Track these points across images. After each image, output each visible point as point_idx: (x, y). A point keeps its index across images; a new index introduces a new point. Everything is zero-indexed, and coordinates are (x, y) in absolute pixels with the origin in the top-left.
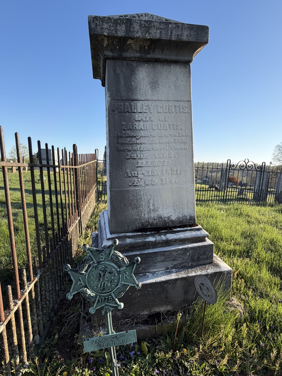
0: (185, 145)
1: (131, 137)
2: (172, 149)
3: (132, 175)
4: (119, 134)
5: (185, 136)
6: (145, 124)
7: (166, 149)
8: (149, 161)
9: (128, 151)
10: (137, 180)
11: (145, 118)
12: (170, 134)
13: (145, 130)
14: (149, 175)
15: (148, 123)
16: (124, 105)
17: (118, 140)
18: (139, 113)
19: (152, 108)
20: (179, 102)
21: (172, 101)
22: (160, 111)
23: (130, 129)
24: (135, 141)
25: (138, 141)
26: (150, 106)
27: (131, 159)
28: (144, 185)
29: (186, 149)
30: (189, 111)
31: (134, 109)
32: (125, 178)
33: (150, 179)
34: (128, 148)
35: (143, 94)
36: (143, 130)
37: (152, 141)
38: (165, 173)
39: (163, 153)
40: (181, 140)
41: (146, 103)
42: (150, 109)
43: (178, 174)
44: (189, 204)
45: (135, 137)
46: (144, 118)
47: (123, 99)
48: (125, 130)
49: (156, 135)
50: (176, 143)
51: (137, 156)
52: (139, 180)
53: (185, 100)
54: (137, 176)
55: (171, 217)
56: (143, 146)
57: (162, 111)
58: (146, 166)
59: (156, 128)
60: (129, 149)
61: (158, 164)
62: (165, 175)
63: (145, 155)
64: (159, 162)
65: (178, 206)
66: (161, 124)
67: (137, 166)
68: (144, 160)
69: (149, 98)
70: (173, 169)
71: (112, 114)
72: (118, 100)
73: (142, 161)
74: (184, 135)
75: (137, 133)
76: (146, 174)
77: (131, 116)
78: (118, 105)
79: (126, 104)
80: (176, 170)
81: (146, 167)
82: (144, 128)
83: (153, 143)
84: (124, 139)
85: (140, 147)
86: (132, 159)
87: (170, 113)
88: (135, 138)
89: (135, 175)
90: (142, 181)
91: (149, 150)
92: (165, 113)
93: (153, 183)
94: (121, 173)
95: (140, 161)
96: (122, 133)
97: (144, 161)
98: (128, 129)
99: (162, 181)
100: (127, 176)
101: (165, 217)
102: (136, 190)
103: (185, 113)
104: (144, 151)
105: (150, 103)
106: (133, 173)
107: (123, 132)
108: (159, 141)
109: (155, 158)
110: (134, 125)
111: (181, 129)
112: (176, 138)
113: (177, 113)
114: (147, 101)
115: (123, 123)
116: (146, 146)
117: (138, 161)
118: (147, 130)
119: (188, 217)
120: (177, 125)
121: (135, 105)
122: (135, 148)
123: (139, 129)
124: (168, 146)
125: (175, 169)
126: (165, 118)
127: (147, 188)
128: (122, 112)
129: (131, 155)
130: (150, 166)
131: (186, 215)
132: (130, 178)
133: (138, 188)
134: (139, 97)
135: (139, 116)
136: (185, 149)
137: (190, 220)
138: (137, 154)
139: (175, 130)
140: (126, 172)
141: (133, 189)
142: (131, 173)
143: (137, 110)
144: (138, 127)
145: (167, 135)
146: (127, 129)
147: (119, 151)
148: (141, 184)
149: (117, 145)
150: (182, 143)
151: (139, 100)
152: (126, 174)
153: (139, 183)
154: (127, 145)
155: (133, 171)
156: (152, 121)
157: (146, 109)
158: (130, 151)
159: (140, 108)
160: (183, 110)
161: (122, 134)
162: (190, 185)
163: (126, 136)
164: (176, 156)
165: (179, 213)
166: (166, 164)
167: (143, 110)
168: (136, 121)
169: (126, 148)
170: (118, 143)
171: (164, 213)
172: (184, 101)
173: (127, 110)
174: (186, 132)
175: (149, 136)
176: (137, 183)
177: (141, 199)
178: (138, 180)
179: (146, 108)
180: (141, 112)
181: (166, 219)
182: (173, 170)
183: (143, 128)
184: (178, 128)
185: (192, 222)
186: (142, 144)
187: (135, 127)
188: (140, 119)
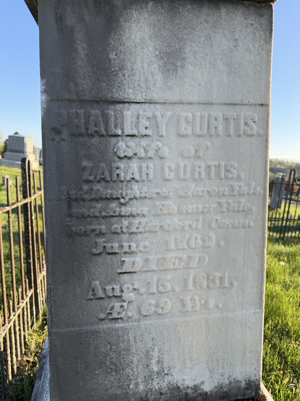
0: (245, 217)
1: (107, 198)
2: (213, 226)
3: (106, 293)
4: (74, 192)
5: (248, 194)
6: (144, 165)
7: (196, 229)
8: (151, 257)
9: (97, 235)
10: (119, 304)
11: (145, 149)
12: (208, 192)
13: (143, 181)
14: (151, 291)
15: (151, 165)
16: (88, 116)
17: (69, 207)
18: (127, 136)
19: (164, 124)
20: (236, 107)
21: (220, 104)
22: (183, 132)
23: (103, 179)
24: (117, 209)
25: (125, 210)
26: (159, 119)
27: (104, 254)
28: (136, 316)
29: (249, 227)
30: (261, 132)
31: (116, 126)
32: (89, 302)
33: (153, 302)
34: (98, 227)
35: (139, 85)
36: (137, 181)
37: (161, 210)
38: (191, 286)
39: (187, 237)
40: (237, 205)
41: (146, 111)
42: (158, 127)
43: (224, 288)
44: (248, 355)
45: (118, 199)
46: (142, 150)
47: (84, 98)
48: (88, 182)
49: (171, 194)
50: (223, 212)
51: (122, 246)
52: (125, 304)
53: (252, 101)
54: (121, 297)
55: (203, 387)
56: (136, 221)
57: (190, 132)
58: (145, 269)
59: (172, 176)
60: (100, 230)
61: (174, 264)
62: (191, 290)
63: (142, 243)
64: (177, 260)
65: (221, 361)
66: (185, 166)
67: (120, 271)
68: (139, 254)
69: (156, 95)
70: (214, 276)
71: (53, 139)
72: (70, 101)
73: (132, 259)
74: (246, 193)
75: (122, 189)
76: (142, 290)
77: (106, 146)
78: (68, 114)
79: (93, 112)
80: (221, 278)
81: (145, 271)
82: (141, 176)
83: (165, 215)
84: (88, 204)
85: (130, 224)
86: (109, 254)
87: (211, 136)
88: (118, 201)
89: (115, 294)
90: (133, 307)
91: (153, 232)
92: (199, 136)
93: (160, 311)
94: (78, 290)
95: (127, 259)
96: (82, 189)
97: (138, 259)
98: (98, 178)
99: (184, 306)
100: (92, 297)
101: (188, 387)
102: (117, 330)
103: (252, 136)
104: (140, 233)
105: (158, 110)
106: (108, 288)
107: (86, 187)
108: (179, 209)
109: (168, 250)
110: (114, 169)
111: (239, 178)
112: (223, 200)
113: (229, 136)
114: (152, 106)
115: (85, 163)
116: (144, 220)
117: (123, 259)
118: (150, 181)
119: (243, 383)
120: (228, 168)
121: (118, 116)
122: (115, 226)
123: (128, 178)
124: (203, 221)
125: (218, 275)
126: (196, 151)
127: (145, 322)
128: (81, 135)
129: (105, 245)
130: (154, 271)
131: (239, 378)
132: (102, 301)
133: (121, 325)
134: (129, 93)
135: (127, 146)
136: (245, 228)
137: (247, 388)
138: (120, 241)
139: (221, 179)
140: (90, 286)
141: (109, 328)
142: (105, 289)
143: (122, 129)
144: (126, 173)
145: (200, 194)
146: (95, 178)
147: (72, 235)
148: (130, 314)
149: (68, 220)
150: (238, 211)
151: (128, 102)
152: (91, 293)
153: (124, 313)
154: (94, 219)
155: (109, 283)
156: (162, 158)
157: (148, 125)
158: (103, 234)
159: (132, 123)
160: (246, 128)
161: (80, 193)
162: (252, 311)
163: (93, 196)
164: (222, 243)
165: (222, 376)
166: (195, 263)
167: (140, 128)
168: (119, 157)
169: (93, 228)
170: (70, 215)
171: (186, 377)
172: (251, 105)
173: (96, 129)
174: (250, 185)
175: (155, 195)
176: (119, 313)
177: (129, 350)
178: (122, 306)
179: (147, 124)
180: (133, 136)
181: (189, 391)
182: (212, 277)
183: (137, 177)
184: (230, 175)
185: (251, 393)
186: (133, 216)
187: (118, 175)
188: (130, 154)
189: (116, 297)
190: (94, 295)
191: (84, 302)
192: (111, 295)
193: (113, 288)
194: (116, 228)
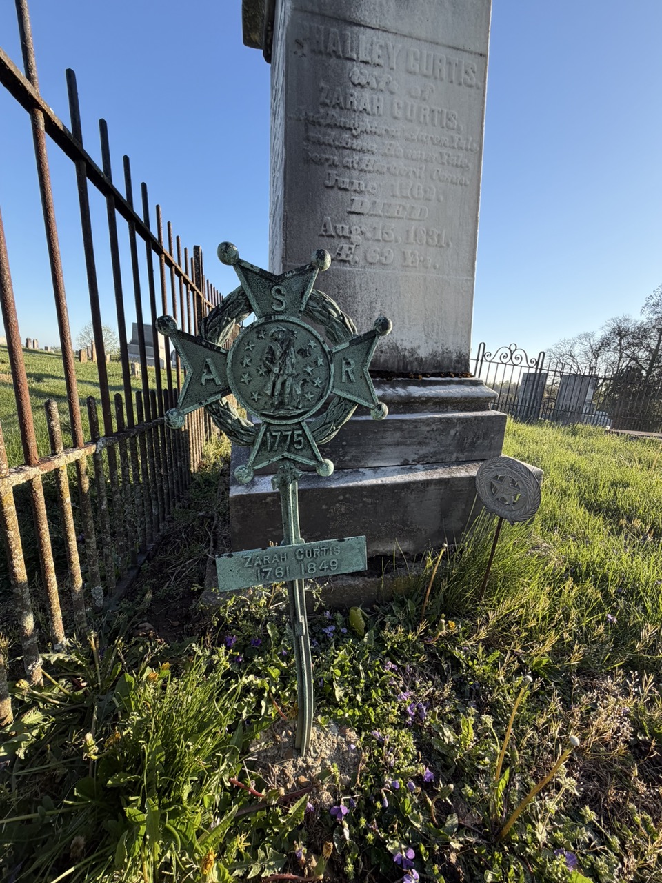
0: (463, 174)
1: (340, 126)
2: (434, 177)
3: (336, 232)
4: (311, 114)
5: (466, 150)
6: (375, 97)
7: (420, 177)
8: (378, 201)
9: (330, 166)
10: (348, 246)
11: (376, 80)
12: (431, 138)
13: (374, 115)
14: (376, 238)
15: (381, 97)
16: (327, 34)
17: (307, 130)
18: (362, 62)
19: (395, 55)
20: (459, 52)
21: (444, 46)
22: (412, 69)
23: (338, 104)
24: (349, 140)
25: (357, 144)
26: (391, 49)
27: (336, 189)
28: (362, 263)
29: (465, 185)
30: (480, 84)
31: (352, 50)
32: (320, 238)
33: (378, 250)
34: (332, 157)
35: (374, 9)
36: (368, 114)
37: (389, 149)
38: (412, 239)
39: (411, 185)
40: (455, 158)
41: (380, 38)
42: (389, 58)
43: (441, 247)
44: (460, 325)
45: (350, 129)
46: (374, 80)
47: (326, 13)
48: (325, 105)
49: (399, 134)
50: (443, 164)
51: (352, 183)
52: (353, 247)
53: (473, 49)
54: (349, 238)
55: (418, 351)
56: (366, 157)
57: (417, 70)
58: (371, 212)
59: (399, 114)
60: (334, 160)
61: (398, 212)
62: (412, 244)
63: (370, 184)
64: (401, 208)
65: (435, 326)
66: (412, 106)
67: (349, 210)
68: (367, 196)
69: (389, 23)
70: (433, 232)
71: (295, 53)
72: (312, 13)
73: (361, 199)
74: (464, 146)
75: (354, 119)
76: (369, 235)
77: (342, 69)
78: (310, 28)
79: (332, 29)
80: (439, 235)
81: (372, 215)
82: (372, 109)
83: (392, 156)
84: (323, 129)
85: (360, 160)
86: (340, 189)
87: (436, 78)
88: (349, 132)
89: (345, 234)
90: (360, 252)
91: (380, 173)
92: (425, 76)
93: (384, 261)
94: (312, 223)
95: (356, 198)
96: (319, 112)
97: (367, 200)
98: (334, 103)
99: (405, 259)
100: (324, 233)
101: (406, 349)
102: (344, 273)
103: (471, 86)
104: (369, 172)
105: (390, 40)
106: (339, 226)
107: (322, 111)
108: (405, 152)
109: (393, 196)
110: (348, 95)
111: (459, 129)
112: (444, 151)
113: (451, 82)
114: (385, 34)
115: (323, 84)
116: (373, 158)
117: (352, 198)
118: (380, 115)
119: (455, 355)
120: (449, 116)
121: (354, 39)
122: (347, 159)
123: (361, 109)
124: (426, 170)
125: (437, 232)
126: (422, 92)
127: (370, 270)
128: (320, 52)
129: (337, 178)
130: (380, 216)
131: (452, 348)
132: (332, 240)
133: (348, 269)
134: (365, 16)
135: (361, 73)
136: (462, 185)
137: (458, 362)
138: (351, 177)
139: (443, 127)
140: (322, 221)
141: (337, 270)
142: (335, 227)
143: (357, 54)
144: (359, 103)
145: (425, 140)
146: (331, 102)
147: (308, 161)
148: (357, 259)
149: (305, 144)
150: (457, 166)
151: (364, 26)
152: (323, 228)
153: (352, 256)
154: (328, 148)
155: (340, 223)
156: (392, 93)
157: (380, 54)
158: (336, 166)
159: (366, 49)
160: (467, 77)
161: (317, 115)
162: (465, 278)
163: (329, 121)
164: (442, 198)
165: (436, 343)
166: (416, 215)
167: (373, 56)
168: (353, 84)
169: (327, 157)
170: (307, 139)
171: (404, 338)
172: (471, 53)
173: (334, 48)
174: (468, 140)
175: (384, 132)
176: (347, 255)
177: (355, 298)
178: (350, 249)
179: (380, 52)
180: (366, 63)
181: (407, 354)
182: (431, 233)
183: (369, 109)
184: (451, 125)
185: (461, 368)
186: (364, 152)
187: (351, 102)
188: (364, 82)
189: (345, 237)
190: (326, 231)
191: (317, 237)
192: (341, 234)
193: (343, 228)
194: (348, 162)
